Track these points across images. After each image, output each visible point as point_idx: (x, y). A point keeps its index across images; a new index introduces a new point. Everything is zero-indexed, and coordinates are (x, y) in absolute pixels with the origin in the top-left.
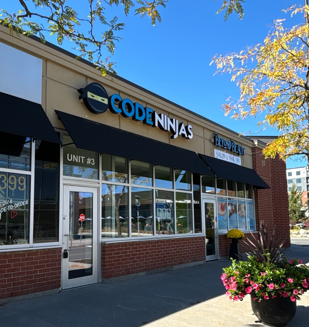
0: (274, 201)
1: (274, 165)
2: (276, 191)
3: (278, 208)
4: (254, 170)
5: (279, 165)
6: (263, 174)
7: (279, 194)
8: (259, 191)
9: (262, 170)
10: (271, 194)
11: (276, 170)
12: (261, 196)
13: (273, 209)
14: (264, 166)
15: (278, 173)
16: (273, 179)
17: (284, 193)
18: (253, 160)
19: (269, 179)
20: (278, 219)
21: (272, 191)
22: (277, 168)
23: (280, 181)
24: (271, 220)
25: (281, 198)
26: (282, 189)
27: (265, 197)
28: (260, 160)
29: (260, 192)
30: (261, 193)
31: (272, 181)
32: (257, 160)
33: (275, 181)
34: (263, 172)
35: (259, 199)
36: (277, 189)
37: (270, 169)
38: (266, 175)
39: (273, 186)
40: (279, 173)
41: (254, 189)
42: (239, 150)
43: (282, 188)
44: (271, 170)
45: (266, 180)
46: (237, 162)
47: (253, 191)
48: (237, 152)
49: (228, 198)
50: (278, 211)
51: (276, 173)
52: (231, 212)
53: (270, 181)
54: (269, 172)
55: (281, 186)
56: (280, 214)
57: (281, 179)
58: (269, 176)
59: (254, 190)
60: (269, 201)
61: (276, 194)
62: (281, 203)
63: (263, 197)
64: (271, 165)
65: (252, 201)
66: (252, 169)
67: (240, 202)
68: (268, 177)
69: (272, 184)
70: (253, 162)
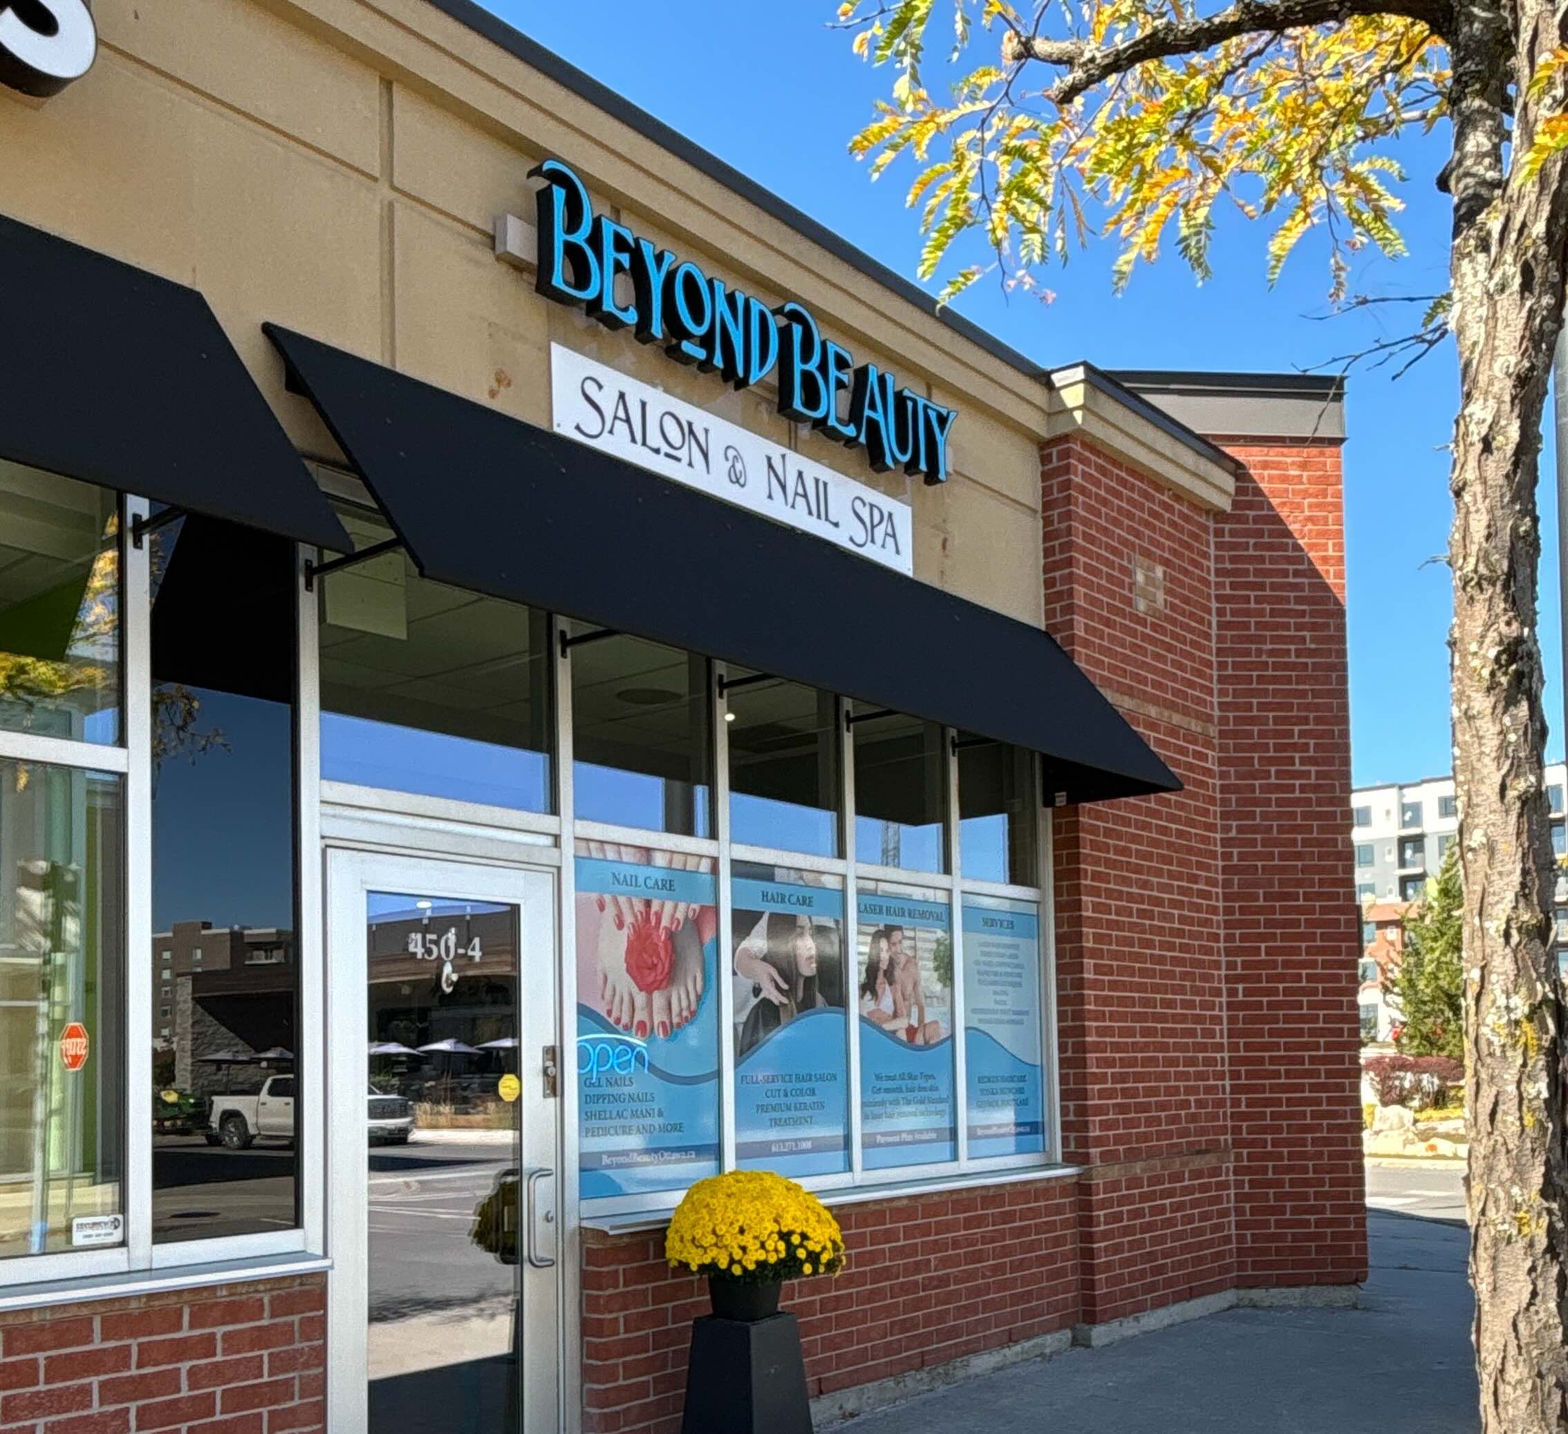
0: (1242, 910)
1: (1248, 613)
2: (1254, 829)
3: (1274, 964)
4: (1058, 637)
5: (1286, 613)
6: (1144, 681)
7: (1282, 856)
8: (1099, 816)
9: (1134, 647)
10: (1213, 855)
11: (1264, 658)
12: (1109, 863)
13: (1228, 979)
14: (1154, 612)
15: (1275, 680)
16: (1235, 734)
17: (1320, 843)
18: (1048, 552)
19: (1195, 726)
20: (1273, 1060)
21: (1226, 829)
22: (1275, 640)
23: (1294, 747)
24: (1209, 1062)
25: (1299, 883)
26: (1305, 816)
27: (1159, 873)
28: (1115, 551)
29: (1108, 833)
30: (1119, 835)
31: (1223, 748)
32: (1085, 552)
33: (1254, 747)
34: (1144, 665)
35: (1096, 892)
36: (1265, 816)
37: (1214, 645)
38: (1176, 692)
39: (1236, 789)
40: (1288, 680)
41: (1049, 802)
42: (878, 416)
43: (1308, 802)
44: (1220, 652)
45: (1173, 731)
46: (860, 536)
47: (1045, 821)
48: (850, 431)
49: (735, 863)
50: (1275, 992)
51: (1260, 679)
52: (776, 998)
53: (1208, 744)
54: (1200, 674)
55: (1303, 788)
56: (1287, 1019)
57: (1302, 734)
58: (1199, 701)
59: (1049, 811)
60: (1197, 907)
61: (1258, 856)
62: (1296, 923)
63: (1138, 869)
64: (1221, 612)
65: (1033, 909)
66: (1041, 625)
67: (894, 904)
68: (1186, 712)
69: (1223, 775)
70: (1046, 569)
